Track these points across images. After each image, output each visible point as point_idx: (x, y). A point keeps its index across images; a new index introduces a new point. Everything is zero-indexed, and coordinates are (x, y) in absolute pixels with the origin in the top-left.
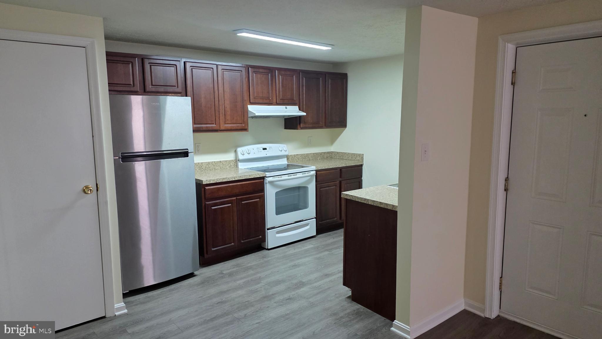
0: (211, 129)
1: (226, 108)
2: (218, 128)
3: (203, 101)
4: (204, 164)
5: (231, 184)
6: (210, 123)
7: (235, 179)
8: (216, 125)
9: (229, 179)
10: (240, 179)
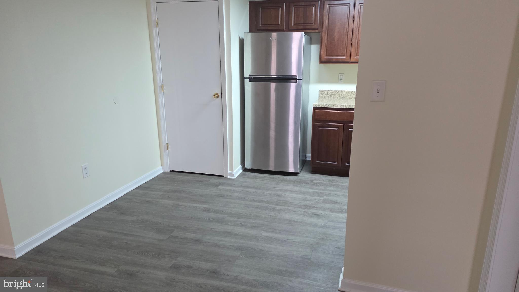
0: (340, 60)
1: (360, 40)
2: (349, 60)
3: (336, 35)
4: (344, 92)
5: (338, 111)
6: (341, 55)
7: (344, 107)
8: (346, 57)
9: (338, 106)
10: (349, 108)
